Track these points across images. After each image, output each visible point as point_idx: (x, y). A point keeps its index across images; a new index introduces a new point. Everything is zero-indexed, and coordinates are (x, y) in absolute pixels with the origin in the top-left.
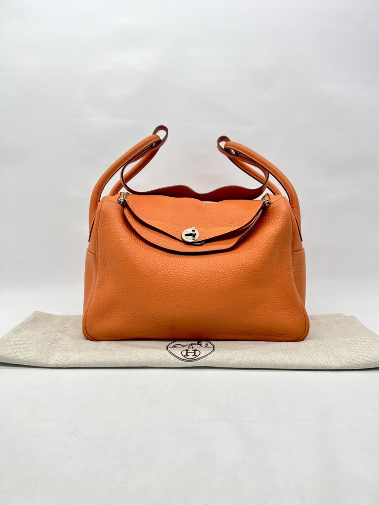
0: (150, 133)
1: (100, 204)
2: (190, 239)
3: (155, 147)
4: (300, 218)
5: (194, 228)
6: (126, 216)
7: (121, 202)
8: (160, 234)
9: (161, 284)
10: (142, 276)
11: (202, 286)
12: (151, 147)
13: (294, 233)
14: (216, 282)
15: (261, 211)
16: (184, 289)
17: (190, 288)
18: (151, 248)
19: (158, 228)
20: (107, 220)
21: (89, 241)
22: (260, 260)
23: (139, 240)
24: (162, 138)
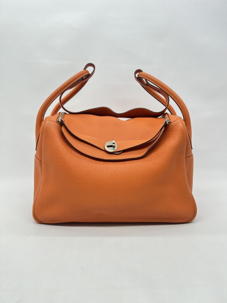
0: (81, 69)
1: (43, 123)
2: (110, 150)
3: (85, 79)
4: (191, 133)
5: (114, 142)
6: (64, 132)
7: (59, 121)
8: (89, 146)
9: (90, 184)
10: (75, 178)
11: (120, 185)
12: (82, 79)
13: (187, 144)
14: (131, 182)
15: (163, 128)
16: (107, 188)
17: (112, 187)
18: (82, 156)
19: (87, 141)
20: (48, 135)
21: (36, 150)
22: (163, 166)
23: (73, 151)
24: (90, 73)
